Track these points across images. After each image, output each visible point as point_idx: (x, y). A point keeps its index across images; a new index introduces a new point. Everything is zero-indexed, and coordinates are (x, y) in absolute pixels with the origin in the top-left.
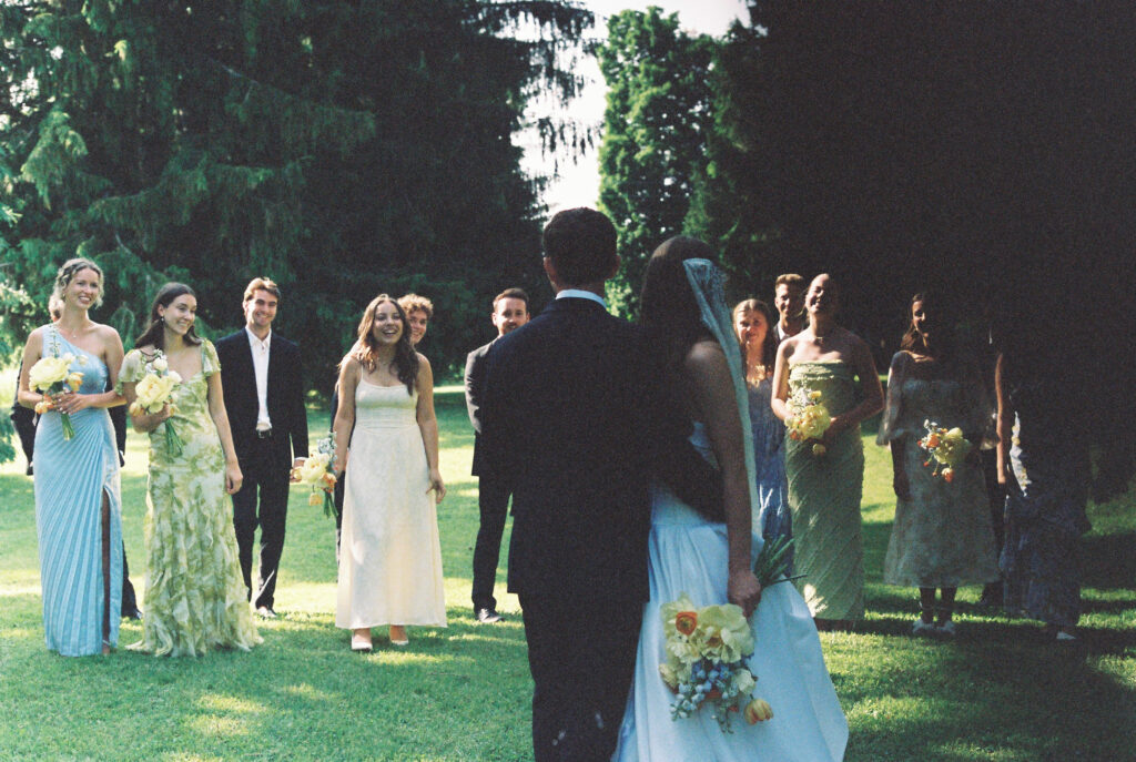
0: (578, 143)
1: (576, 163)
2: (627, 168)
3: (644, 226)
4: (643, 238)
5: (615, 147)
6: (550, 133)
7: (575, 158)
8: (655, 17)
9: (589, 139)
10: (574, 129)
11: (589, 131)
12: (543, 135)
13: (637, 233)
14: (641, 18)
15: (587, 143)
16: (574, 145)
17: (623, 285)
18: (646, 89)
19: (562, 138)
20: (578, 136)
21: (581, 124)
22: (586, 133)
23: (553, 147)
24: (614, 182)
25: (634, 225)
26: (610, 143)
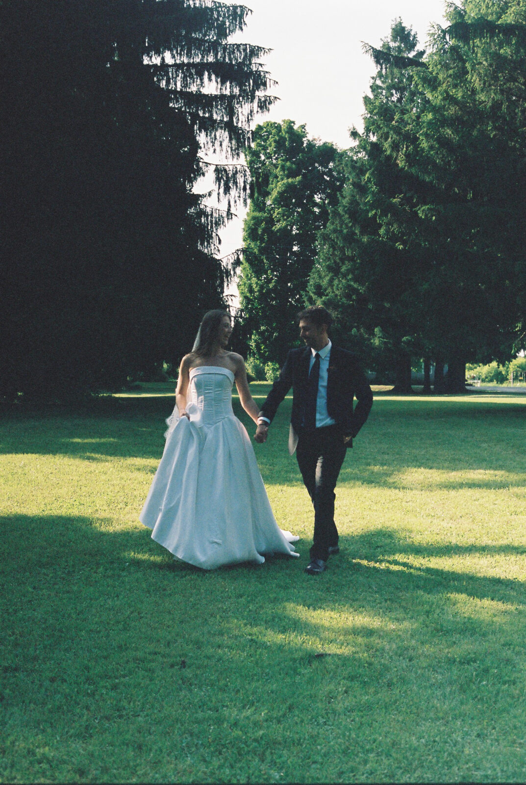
5: (257, 221)
8: (290, 129)
14: (278, 128)
18: (282, 179)
19: (235, 183)
23: (227, 189)
25: (269, 281)
26: (254, 218)
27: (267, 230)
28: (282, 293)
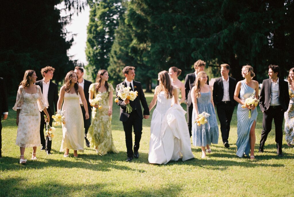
0: (79, 8)
1: (78, 15)
2: (95, 32)
3: (100, 49)
4: (99, 53)
6: (69, 4)
7: (77, 13)
9: (83, 7)
10: (78, 3)
11: (83, 4)
12: (66, 4)
13: (97, 51)
15: (82, 8)
16: (77, 8)
17: (93, 65)
18: (101, 10)
19: (73, 6)
20: (79, 5)
21: (80, 1)
22: (82, 4)
23: (70, 9)
25: (97, 49)
26: (90, 25)
27: (95, 30)
28: (102, 54)
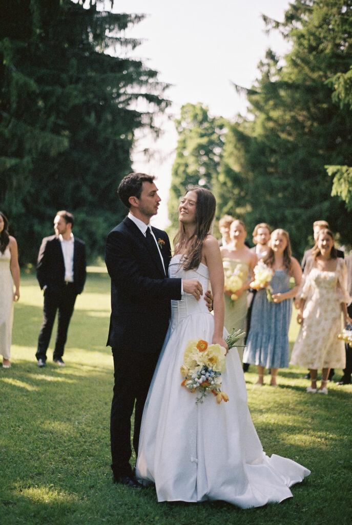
2: (184, 175)
5: (179, 165)
14: (194, 106)
24: (178, 181)
26: (177, 163)
27: (184, 171)
